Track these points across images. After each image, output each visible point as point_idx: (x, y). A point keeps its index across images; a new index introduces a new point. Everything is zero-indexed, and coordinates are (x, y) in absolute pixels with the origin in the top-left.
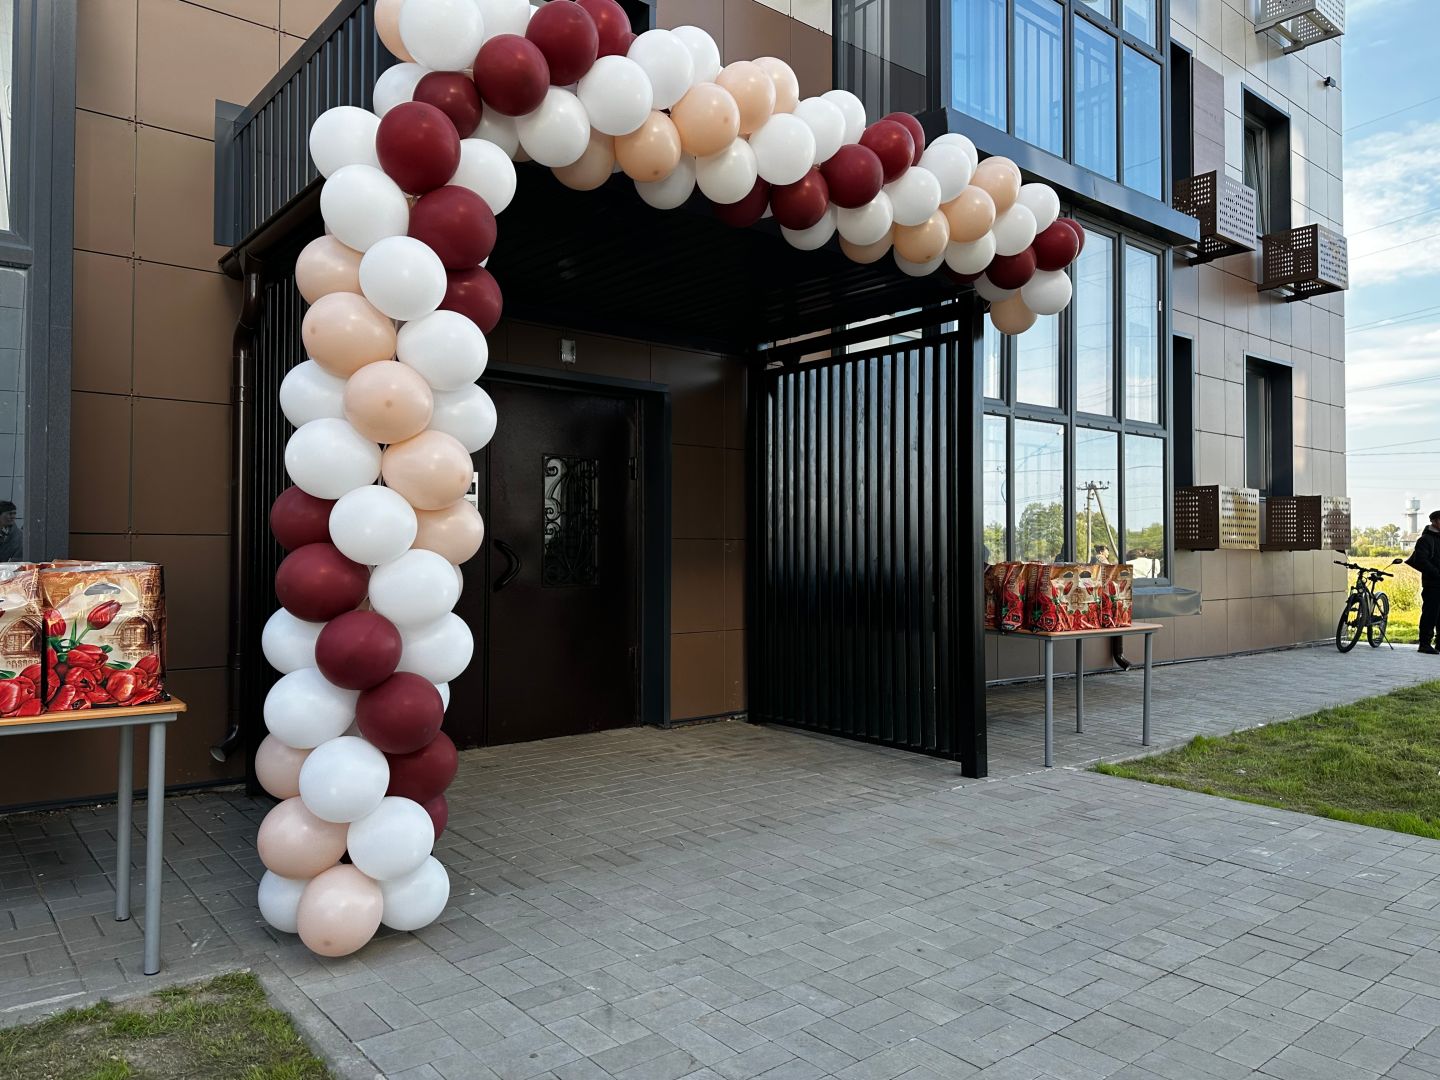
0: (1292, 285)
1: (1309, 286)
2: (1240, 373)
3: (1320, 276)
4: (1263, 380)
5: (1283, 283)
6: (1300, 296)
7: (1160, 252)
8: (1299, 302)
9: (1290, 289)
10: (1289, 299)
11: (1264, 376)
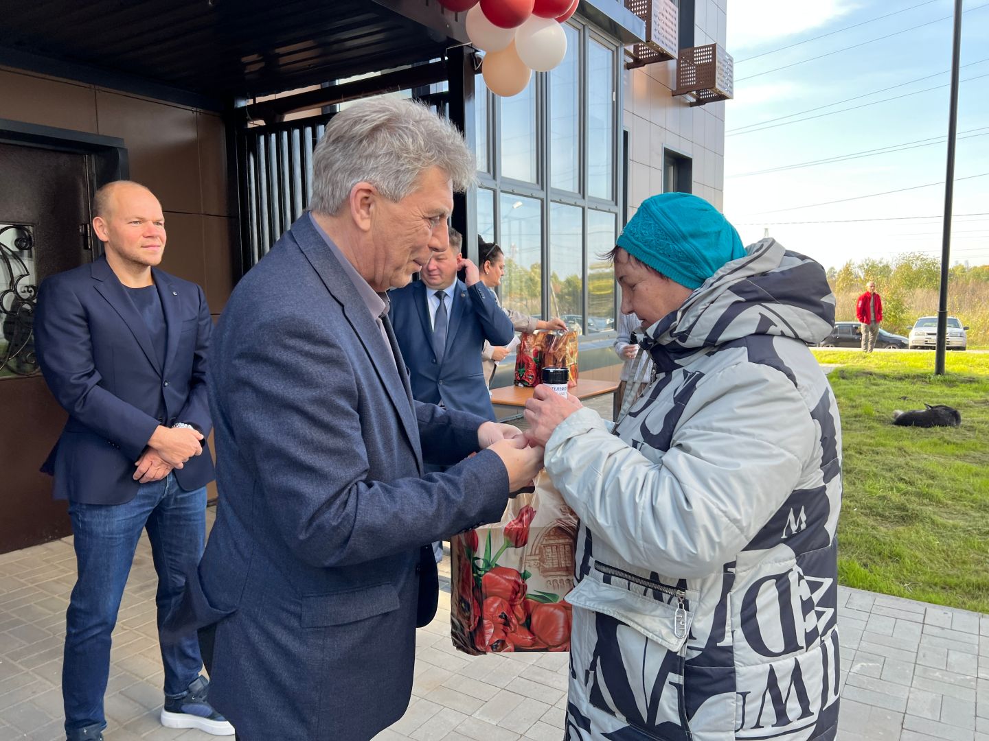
0: (694, 93)
1: (709, 94)
2: (659, 161)
3: (717, 86)
4: (672, 168)
5: (688, 91)
6: (700, 102)
7: (614, 48)
8: (697, 107)
9: (693, 95)
10: (692, 105)
11: (673, 165)
